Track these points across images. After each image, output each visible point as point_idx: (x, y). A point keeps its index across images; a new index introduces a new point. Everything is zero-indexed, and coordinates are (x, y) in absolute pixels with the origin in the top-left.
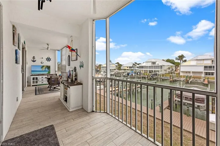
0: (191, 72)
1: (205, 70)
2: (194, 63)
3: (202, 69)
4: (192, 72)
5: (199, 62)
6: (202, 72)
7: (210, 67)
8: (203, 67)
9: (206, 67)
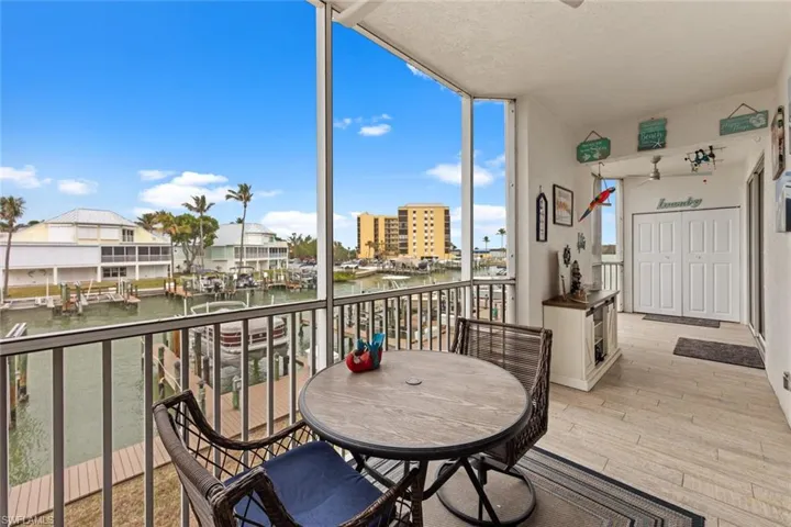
0: (55, 271)
1: (103, 260)
2: (65, 235)
3: (94, 259)
4: (59, 270)
5: (84, 233)
6: (95, 268)
7: (119, 250)
8: (99, 251)
9: (106, 251)
